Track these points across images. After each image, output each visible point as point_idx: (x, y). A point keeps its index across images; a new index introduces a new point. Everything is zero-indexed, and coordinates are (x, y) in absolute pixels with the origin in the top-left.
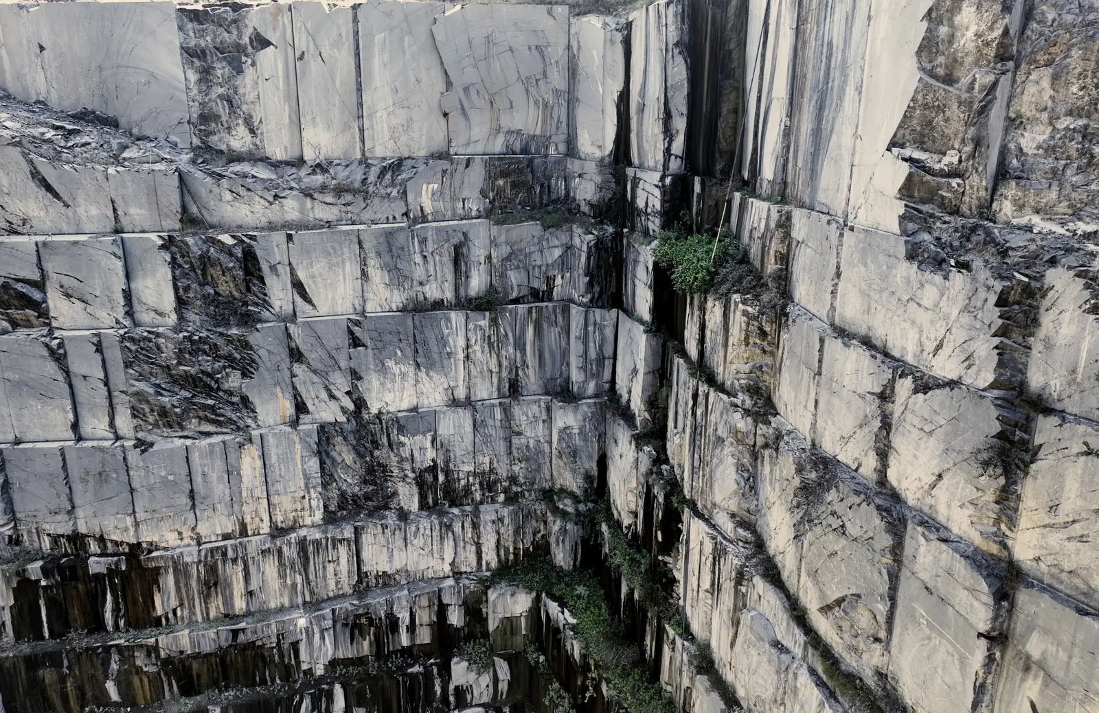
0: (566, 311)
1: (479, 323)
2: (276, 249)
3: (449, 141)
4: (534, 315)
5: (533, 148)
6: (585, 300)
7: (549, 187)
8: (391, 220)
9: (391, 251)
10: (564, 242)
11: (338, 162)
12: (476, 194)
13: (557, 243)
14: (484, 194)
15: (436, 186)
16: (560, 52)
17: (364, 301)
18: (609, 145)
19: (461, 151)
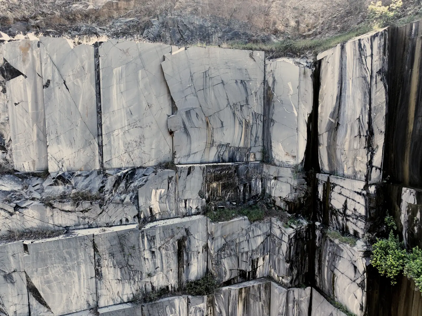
0: (268, 288)
1: (199, 306)
2: (11, 259)
3: (174, 154)
4: (243, 294)
5: (238, 157)
6: (285, 281)
7: (250, 186)
8: (124, 222)
9: (123, 250)
10: (265, 231)
11: (79, 173)
12: (196, 195)
13: (260, 232)
14: (201, 195)
15: (163, 191)
16: (258, 85)
17: (98, 297)
18: (301, 156)
19: (183, 161)
